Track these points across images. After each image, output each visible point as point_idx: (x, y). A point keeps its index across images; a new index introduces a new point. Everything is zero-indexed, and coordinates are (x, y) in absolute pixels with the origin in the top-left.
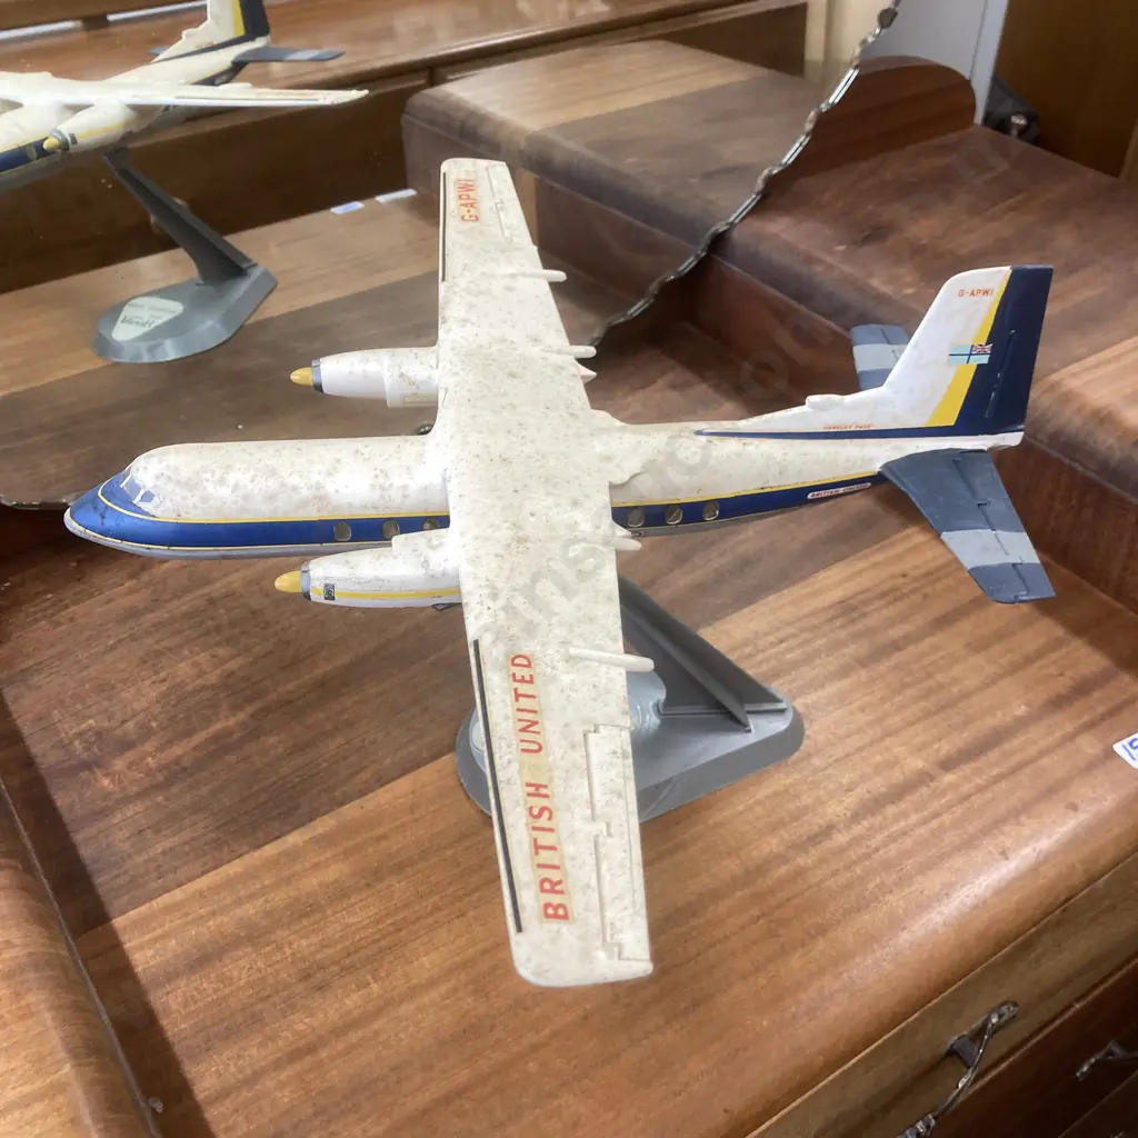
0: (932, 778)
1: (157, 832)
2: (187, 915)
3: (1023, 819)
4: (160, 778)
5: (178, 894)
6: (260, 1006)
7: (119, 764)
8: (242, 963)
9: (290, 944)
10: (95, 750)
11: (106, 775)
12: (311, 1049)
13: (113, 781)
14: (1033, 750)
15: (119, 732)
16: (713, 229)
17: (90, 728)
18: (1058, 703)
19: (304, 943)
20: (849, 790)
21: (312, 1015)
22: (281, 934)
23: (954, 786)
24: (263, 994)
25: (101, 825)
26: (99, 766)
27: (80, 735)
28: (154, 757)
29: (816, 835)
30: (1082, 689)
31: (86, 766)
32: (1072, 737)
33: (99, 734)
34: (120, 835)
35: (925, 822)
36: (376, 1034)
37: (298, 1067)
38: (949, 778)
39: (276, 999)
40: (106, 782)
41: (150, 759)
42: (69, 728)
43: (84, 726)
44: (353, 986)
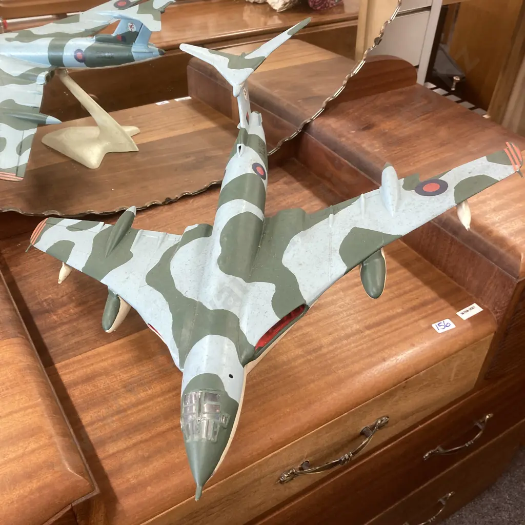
0: (362, 332)
1: (73, 335)
2: (83, 364)
3: (393, 348)
4: (75, 317)
5: (80, 357)
6: (107, 396)
7: (60, 311)
8: (101, 381)
9: (120, 375)
10: (51, 306)
11: (55, 315)
12: (125, 410)
13: (58, 317)
14: (401, 325)
15: (60, 300)
16: (305, 121)
17: (50, 298)
18: (414, 309)
19: (125, 376)
20: (330, 334)
21: (126, 399)
22: (117, 372)
23: (369, 335)
24: (109, 392)
25: (52, 332)
26: (53, 312)
27: (46, 300)
28: (73, 309)
29: (316, 349)
30: (424, 304)
31: (47, 311)
32: (416, 321)
33: (53, 300)
34: (59, 336)
35: (357, 347)
36: (148, 407)
37: (120, 416)
38: (368, 332)
39: (114, 394)
40: (55, 317)
41: (71, 310)
42: (42, 297)
43: (47, 297)
44: (142, 391)
